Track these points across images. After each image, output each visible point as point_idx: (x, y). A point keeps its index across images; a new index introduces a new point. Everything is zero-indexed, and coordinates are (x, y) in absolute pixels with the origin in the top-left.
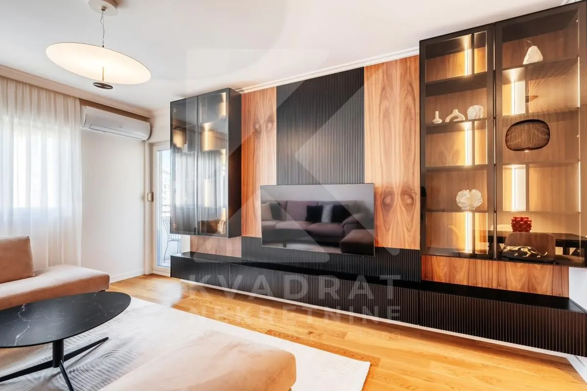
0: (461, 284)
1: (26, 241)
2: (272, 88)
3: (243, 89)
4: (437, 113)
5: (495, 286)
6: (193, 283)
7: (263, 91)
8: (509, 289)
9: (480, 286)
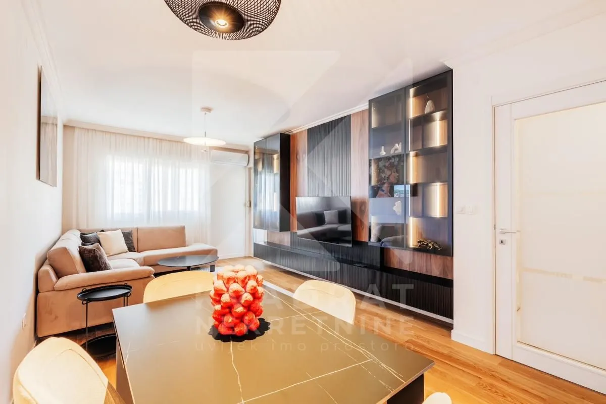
0: (406, 269)
1: (183, 228)
2: (305, 130)
3: (292, 131)
4: (383, 147)
5: (424, 272)
6: (269, 263)
7: (300, 132)
8: (433, 275)
9: (416, 271)
